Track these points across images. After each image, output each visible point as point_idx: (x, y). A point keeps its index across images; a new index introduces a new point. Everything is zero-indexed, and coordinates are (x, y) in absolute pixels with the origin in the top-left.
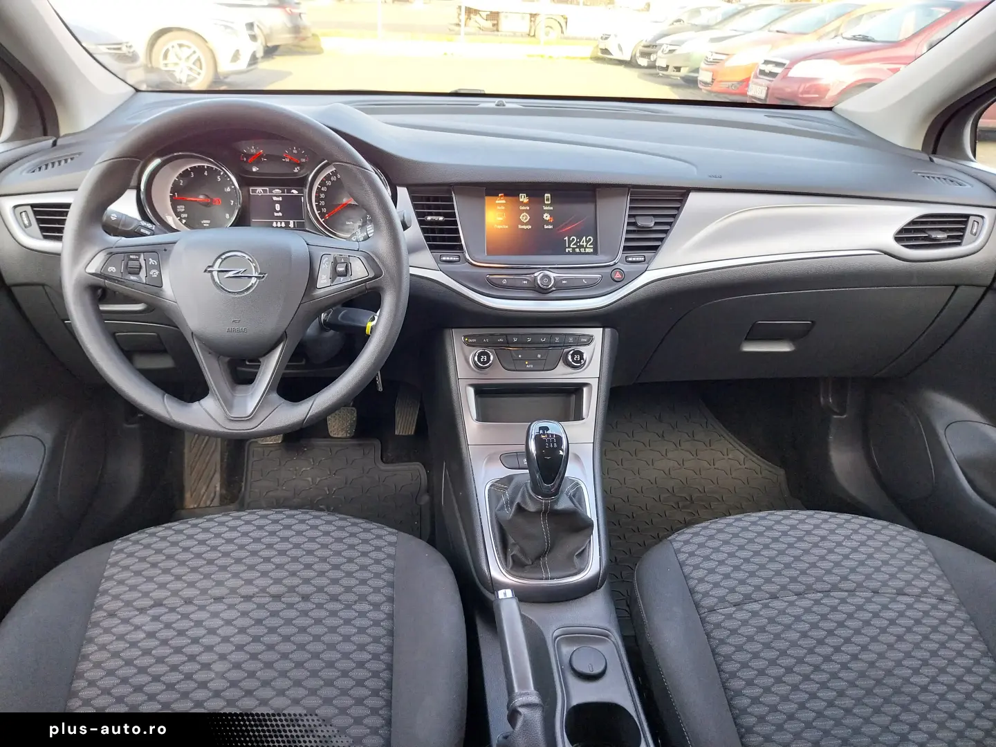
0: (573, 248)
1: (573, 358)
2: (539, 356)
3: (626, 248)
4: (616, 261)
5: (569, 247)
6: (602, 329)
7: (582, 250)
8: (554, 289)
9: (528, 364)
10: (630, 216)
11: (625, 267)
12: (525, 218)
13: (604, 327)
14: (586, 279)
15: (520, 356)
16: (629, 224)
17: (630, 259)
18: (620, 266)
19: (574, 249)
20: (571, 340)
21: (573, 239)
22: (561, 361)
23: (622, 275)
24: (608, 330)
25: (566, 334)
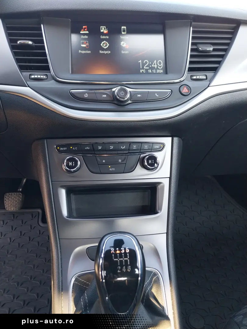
0: (145, 69)
1: (148, 162)
2: (120, 161)
3: (190, 69)
4: (182, 79)
5: (143, 68)
6: (170, 138)
7: (154, 71)
8: (130, 102)
9: (110, 168)
10: (193, 44)
11: (191, 84)
12: (105, 45)
13: (172, 136)
14: (158, 93)
15: (104, 161)
16: (192, 50)
17: (195, 77)
18: (186, 82)
19: (147, 70)
20: (146, 147)
21: (146, 63)
22: (139, 164)
23: (189, 90)
24: (176, 139)
25: (142, 143)
